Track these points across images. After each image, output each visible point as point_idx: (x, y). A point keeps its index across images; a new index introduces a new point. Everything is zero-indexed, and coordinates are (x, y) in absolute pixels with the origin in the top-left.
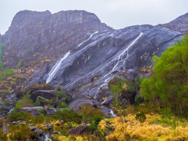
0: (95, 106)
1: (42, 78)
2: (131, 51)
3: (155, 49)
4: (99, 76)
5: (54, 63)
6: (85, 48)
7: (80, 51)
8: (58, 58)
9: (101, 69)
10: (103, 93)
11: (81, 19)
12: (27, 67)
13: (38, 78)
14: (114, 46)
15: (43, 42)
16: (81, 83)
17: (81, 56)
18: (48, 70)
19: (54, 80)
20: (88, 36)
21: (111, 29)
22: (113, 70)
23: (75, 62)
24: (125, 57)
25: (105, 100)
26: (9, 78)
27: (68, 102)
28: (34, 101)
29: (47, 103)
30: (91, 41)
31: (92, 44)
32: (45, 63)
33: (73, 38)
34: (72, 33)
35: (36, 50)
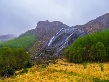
1: (47, 44)
4: (61, 45)
5: (50, 40)
6: (58, 35)
8: (51, 38)
9: (62, 43)
10: (61, 52)
11: (58, 24)
12: (42, 40)
13: (46, 44)
15: (47, 32)
16: (57, 47)
17: (57, 38)
18: (49, 42)
19: (50, 45)
20: (60, 31)
23: (56, 40)
24: (68, 40)
26: (38, 44)
27: (53, 53)
30: (60, 33)
32: (48, 39)
33: (55, 31)
34: (55, 29)
35: (45, 35)
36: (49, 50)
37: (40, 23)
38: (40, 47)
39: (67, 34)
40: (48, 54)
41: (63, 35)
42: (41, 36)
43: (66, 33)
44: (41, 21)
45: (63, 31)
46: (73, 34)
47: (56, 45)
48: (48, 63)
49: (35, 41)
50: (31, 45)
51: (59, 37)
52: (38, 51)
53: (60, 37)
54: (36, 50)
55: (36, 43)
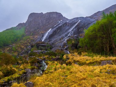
0: (62, 50)
1: (40, 39)
2: (75, 27)
3: (85, 27)
4: (63, 38)
5: (45, 33)
6: (57, 27)
7: (55, 28)
8: (46, 31)
9: (64, 35)
10: (65, 45)
11: (55, 15)
12: (34, 35)
13: (39, 39)
14: (68, 26)
15: (41, 25)
17: (56, 30)
18: (43, 36)
19: (45, 40)
20: (58, 22)
21: (67, 19)
22: (68, 35)
23: (53, 33)
25: (66, 47)
26: (28, 40)
28: (38, 48)
29: (43, 49)
30: (59, 24)
31: (60, 25)
32: (41, 33)
33: (52, 23)
34: (52, 21)
35: (38, 28)
36: (43, 44)
37: (32, 15)
38: (30, 43)
39: (71, 23)
41: (64, 26)
42: (33, 30)
43: (69, 23)
44: (33, 13)
45: (63, 22)
46: (81, 22)
49: (23, 36)
50: (16, 40)
52: (26, 48)
53: (60, 28)
54: (23, 47)
55: (24, 38)
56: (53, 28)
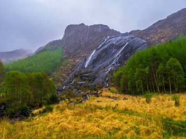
0: (103, 82)
1: (83, 65)
2: (121, 53)
3: (133, 51)
4: (107, 65)
5: (88, 56)
6: (102, 49)
7: (100, 50)
8: (90, 53)
9: (108, 62)
10: (106, 76)
11: (100, 29)
12: (75, 58)
13: (81, 65)
14: (115, 48)
15: (82, 44)
16: (100, 69)
17: (100, 53)
18: (86, 60)
19: (88, 66)
20: (104, 40)
23: (97, 57)
24: (119, 56)
25: (107, 79)
26: (68, 65)
27: (94, 79)
28: (82, 79)
30: (105, 44)
31: (106, 47)
32: (84, 56)
33: (97, 42)
34: (96, 38)
35: (79, 48)
36: (87, 75)
37: (70, 28)
38: (71, 70)
39: (117, 46)
40: (85, 80)
41: (110, 48)
42: (73, 51)
43: (115, 45)
45: (110, 42)
46: (128, 45)
47: (98, 66)
48: (86, 96)
49: (62, 60)
50: (55, 67)
51: (102, 52)
52: (68, 76)
53: (106, 51)
54: (64, 75)
55: (64, 63)
56: (98, 50)
